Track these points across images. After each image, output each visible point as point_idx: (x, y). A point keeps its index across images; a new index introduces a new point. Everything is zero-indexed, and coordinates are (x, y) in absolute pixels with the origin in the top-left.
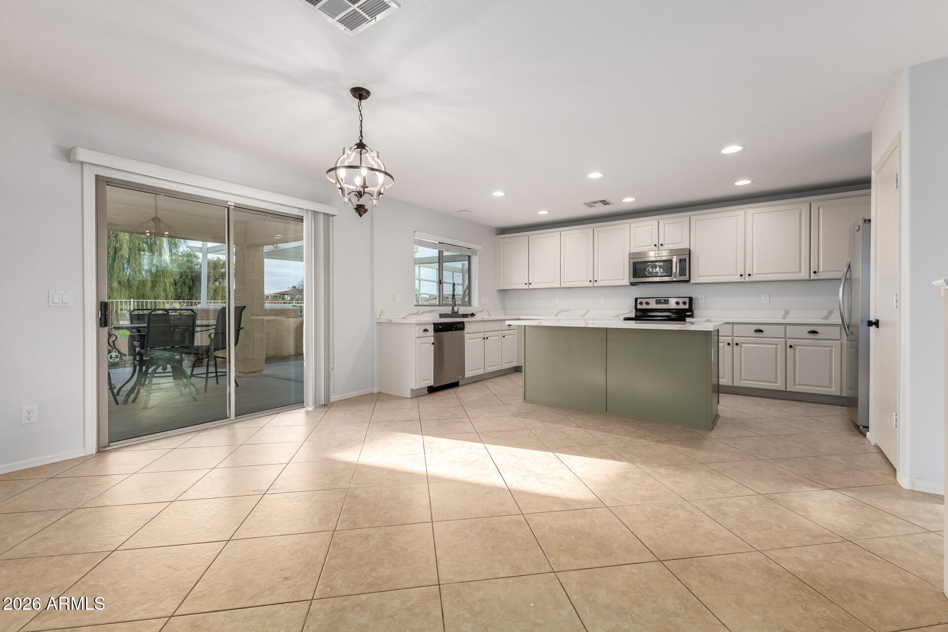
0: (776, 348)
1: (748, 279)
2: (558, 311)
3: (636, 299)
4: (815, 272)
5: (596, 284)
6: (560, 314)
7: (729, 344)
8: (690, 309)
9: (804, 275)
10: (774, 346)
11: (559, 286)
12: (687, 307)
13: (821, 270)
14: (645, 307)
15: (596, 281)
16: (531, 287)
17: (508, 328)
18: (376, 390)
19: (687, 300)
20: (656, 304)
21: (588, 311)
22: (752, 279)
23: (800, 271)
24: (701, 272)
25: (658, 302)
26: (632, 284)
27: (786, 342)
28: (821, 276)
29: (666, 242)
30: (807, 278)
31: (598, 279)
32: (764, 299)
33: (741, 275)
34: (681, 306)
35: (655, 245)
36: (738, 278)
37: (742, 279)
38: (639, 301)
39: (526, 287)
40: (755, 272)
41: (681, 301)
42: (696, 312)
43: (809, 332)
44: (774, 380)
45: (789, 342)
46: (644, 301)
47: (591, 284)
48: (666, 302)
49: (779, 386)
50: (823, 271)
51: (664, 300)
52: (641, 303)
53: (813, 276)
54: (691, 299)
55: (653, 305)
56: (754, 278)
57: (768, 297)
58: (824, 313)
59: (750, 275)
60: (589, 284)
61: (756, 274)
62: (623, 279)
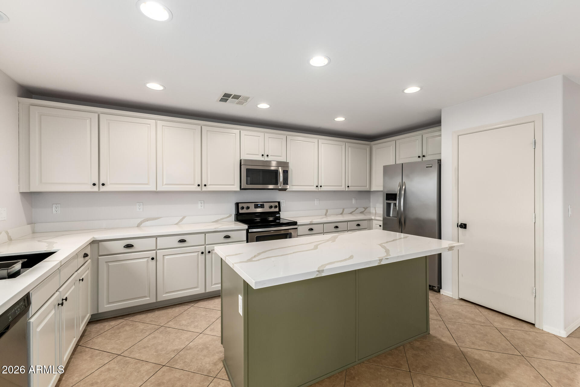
1: (319, 189)
2: (143, 219)
3: (237, 204)
4: (348, 187)
5: (204, 189)
6: (143, 224)
8: (279, 212)
9: (343, 188)
11: (154, 189)
12: (277, 210)
14: (245, 211)
15: (205, 185)
19: (277, 204)
20: (255, 208)
21: (184, 218)
23: (342, 185)
25: (256, 206)
28: (350, 189)
29: (271, 153)
30: (345, 189)
31: (208, 183)
32: (316, 202)
33: (317, 186)
34: (273, 210)
35: (263, 156)
36: (314, 188)
38: (240, 205)
39: (95, 189)
40: (323, 184)
41: (273, 205)
42: (282, 213)
43: (356, 225)
46: (245, 205)
47: (199, 189)
48: (262, 206)
51: (261, 204)
52: (242, 208)
53: (347, 189)
54: (279, 203)
55: (253, 210)
56: (323, 189)
57: (318, 202)
58: (341, 211)
59: (321, 186)
60: (195, 188)
61: (324, 186)
62: (234, 185)
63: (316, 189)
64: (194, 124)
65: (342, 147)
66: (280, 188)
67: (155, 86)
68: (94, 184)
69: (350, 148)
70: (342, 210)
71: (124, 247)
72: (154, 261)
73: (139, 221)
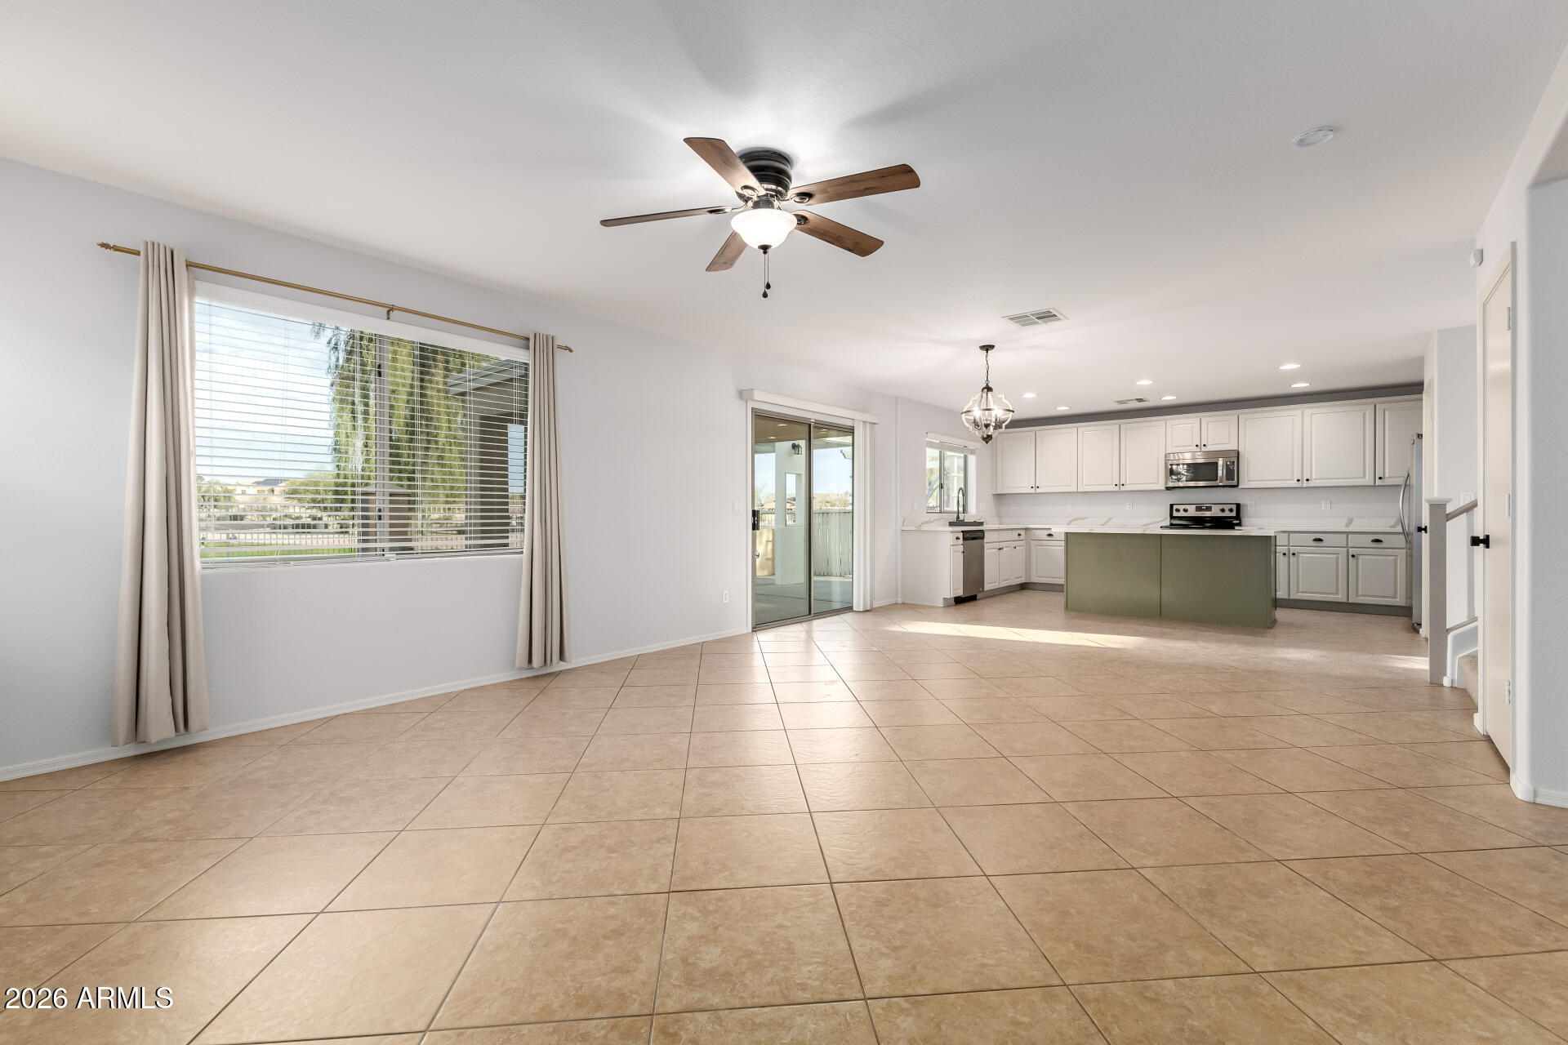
0: (1337, 558)
1: (1305, 484)
2: (1073, 518)
3: (1172, 506)
4: (1380, 478)
5: (1123, 488)
6: (1075, 522)
7: (1284, 554)
8: (1238, 517)
9: (1368, 481)
10: (1335, 556)
11: (1076, 490)
12: (1234, 514)
13: (1387, 475)
14: (1182, 513)
15: (1122, 485)
16: (1038, 491)
17: (1017, 538)
18: (900, 601)
19: (1234, 507)
20: (1197, 511)
21: (1110, 519)
22: (1311, 484)
23: (1364, 477)
24: (1253, 474)
25: (1199, 509)
26: (1168, 489)
27: (1348, 551)
28: (1387, 482)
29: (1209, 443)
30: (1372, 484)
31: (1126, 482)
32: (1324, 506)
33: (1298, 480)
34: (1227, 514)
35: (1197, 446)
36: (1294, 484)
37: (1299, 485)
38: (1175, 507)
39: (1033, 491)
40: (1314, 477)
41: (1227, 508)
42: (1245, 520)
43: (1373, 541)
44: (1335, 592)
45: (1352, 551)
46: (1181, 508)
47: (1117, 489)
48: (1209, 509)
49: (1340, 597)
50: (1389, 477)
51: (1207, 507)
52: (1178, 510)
53: (1378, 482)
54: (1238, 506)
55: (1193, 513)
56: (1315, 483)
57: (1329, 504)
59: (1308, 480)
60: (1113, 488)
61: (1316, 479)
62: (1157, 483)
64: (1111, 426)
65: (1364, 415)
66: (1221, 484)
68: (1033, 488)
69: (1387, 413)
71: (1047, 535)
73: (1069, 520)
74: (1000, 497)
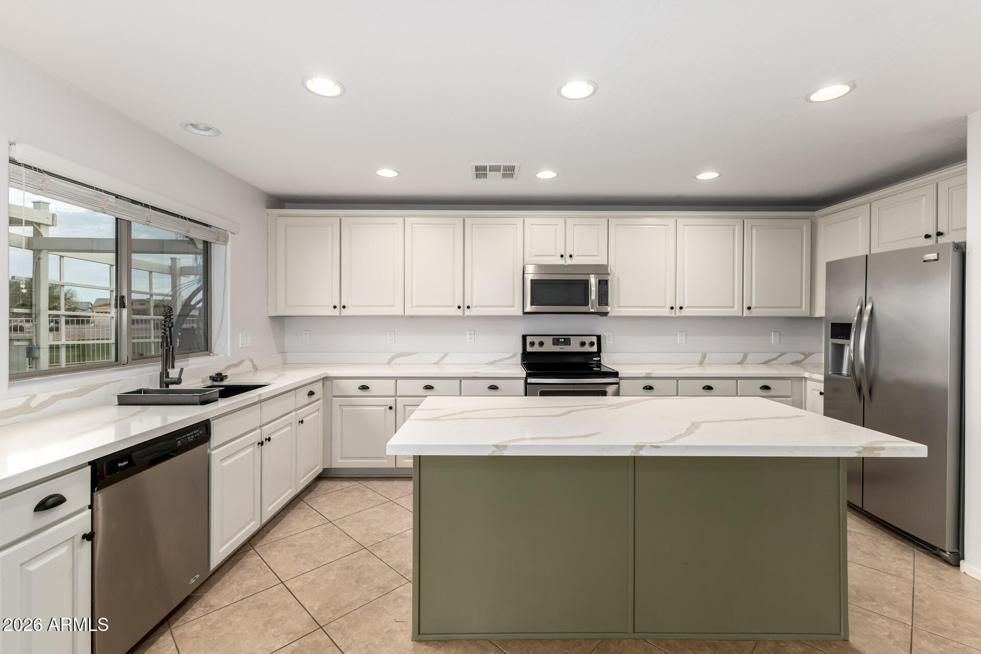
1: (678, 313)
2: (394, 354)
3: (524, 337)
4: (749, 308)
5: (468, 313)
6: (395, 361)
8: (599, 353)
9: (736, 311)
11: (401, 313)
12: (595, 349)
13: (754, 305)
14: (536, 348)
15: (468, 307)
16: (345, 312)
19: (594, 339)
20: (554, 344)
21: (446, 355)
22: (684, 313)
23: (734, 306)
25: (556, 342)
26: (528, 315)
28: (753, 313)
29: (577, 253)
30: (738, 315)
31: (472, 303)
32: (680, 339)
33: (672, 308)
34: (587, 349)
35: (562, 256)
36: (666, 312)
38: (529, 340)
39: (336, 312)
40: (687, 305)
41: (587, 340)
42: (603, 356)
43: (761, 388)
46: (537, 340)
47: (459, 313)
48: (567, 342)
51: (565, 339)
52: (532, 344)
53: (746, 313)
54: (599, 338)
55: (549, 347)
56: (686, 312)
57: (684, 336)
58: (740, 357)
59: (681, 308)
60: (454, 311)
61: (687, 307)
62: (512, 306)
63: (671, 313)
64: (453, 217)
65: (734, 230)
66: (592, 310)
67: (387, 173)
68: (335, 307)
69: (754, 230)
70: (742, 354)
71: (359, 388)
72: (393, 410)
73: (391, 356)
74: (279, 321)
